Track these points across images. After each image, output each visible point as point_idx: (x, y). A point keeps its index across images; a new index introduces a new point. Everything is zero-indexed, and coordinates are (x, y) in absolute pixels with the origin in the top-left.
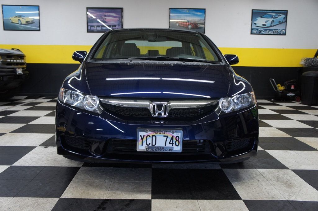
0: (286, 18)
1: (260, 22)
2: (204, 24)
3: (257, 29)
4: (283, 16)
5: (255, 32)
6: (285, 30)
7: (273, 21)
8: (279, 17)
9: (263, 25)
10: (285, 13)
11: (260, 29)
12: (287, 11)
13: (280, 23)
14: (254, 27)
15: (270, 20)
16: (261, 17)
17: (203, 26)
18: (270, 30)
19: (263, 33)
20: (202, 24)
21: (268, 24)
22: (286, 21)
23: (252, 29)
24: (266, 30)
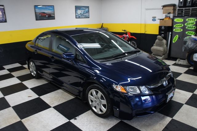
0: (89, 10)
1: (79, 12)
2: (54, 14)
3: (78, 16)
4: (87, 9)
5: (77, 17)
6: (89, 15)
7: (84, 11)
8: (86, 10)
9: (81, 13)
10: (88, 7)
11: (79, 15)
12: (89, 7)
13: (87, 12)
14: (77, 15)
15: (83, 11)
16: (79, 9)
17: (53, 15)
18: (84, 16)
19: (81, 17)
20: (53, 14)
21: (82, 13)
22: (89, 12)
23: (76, 16)
24: (82, 16)
